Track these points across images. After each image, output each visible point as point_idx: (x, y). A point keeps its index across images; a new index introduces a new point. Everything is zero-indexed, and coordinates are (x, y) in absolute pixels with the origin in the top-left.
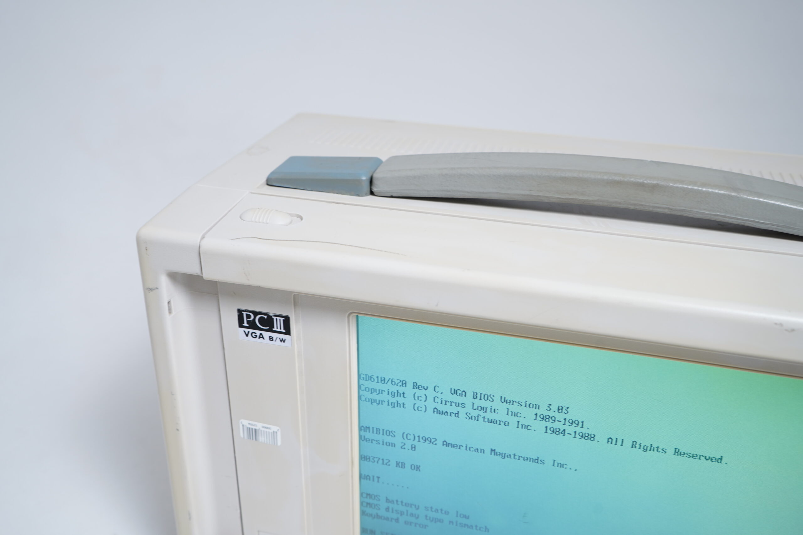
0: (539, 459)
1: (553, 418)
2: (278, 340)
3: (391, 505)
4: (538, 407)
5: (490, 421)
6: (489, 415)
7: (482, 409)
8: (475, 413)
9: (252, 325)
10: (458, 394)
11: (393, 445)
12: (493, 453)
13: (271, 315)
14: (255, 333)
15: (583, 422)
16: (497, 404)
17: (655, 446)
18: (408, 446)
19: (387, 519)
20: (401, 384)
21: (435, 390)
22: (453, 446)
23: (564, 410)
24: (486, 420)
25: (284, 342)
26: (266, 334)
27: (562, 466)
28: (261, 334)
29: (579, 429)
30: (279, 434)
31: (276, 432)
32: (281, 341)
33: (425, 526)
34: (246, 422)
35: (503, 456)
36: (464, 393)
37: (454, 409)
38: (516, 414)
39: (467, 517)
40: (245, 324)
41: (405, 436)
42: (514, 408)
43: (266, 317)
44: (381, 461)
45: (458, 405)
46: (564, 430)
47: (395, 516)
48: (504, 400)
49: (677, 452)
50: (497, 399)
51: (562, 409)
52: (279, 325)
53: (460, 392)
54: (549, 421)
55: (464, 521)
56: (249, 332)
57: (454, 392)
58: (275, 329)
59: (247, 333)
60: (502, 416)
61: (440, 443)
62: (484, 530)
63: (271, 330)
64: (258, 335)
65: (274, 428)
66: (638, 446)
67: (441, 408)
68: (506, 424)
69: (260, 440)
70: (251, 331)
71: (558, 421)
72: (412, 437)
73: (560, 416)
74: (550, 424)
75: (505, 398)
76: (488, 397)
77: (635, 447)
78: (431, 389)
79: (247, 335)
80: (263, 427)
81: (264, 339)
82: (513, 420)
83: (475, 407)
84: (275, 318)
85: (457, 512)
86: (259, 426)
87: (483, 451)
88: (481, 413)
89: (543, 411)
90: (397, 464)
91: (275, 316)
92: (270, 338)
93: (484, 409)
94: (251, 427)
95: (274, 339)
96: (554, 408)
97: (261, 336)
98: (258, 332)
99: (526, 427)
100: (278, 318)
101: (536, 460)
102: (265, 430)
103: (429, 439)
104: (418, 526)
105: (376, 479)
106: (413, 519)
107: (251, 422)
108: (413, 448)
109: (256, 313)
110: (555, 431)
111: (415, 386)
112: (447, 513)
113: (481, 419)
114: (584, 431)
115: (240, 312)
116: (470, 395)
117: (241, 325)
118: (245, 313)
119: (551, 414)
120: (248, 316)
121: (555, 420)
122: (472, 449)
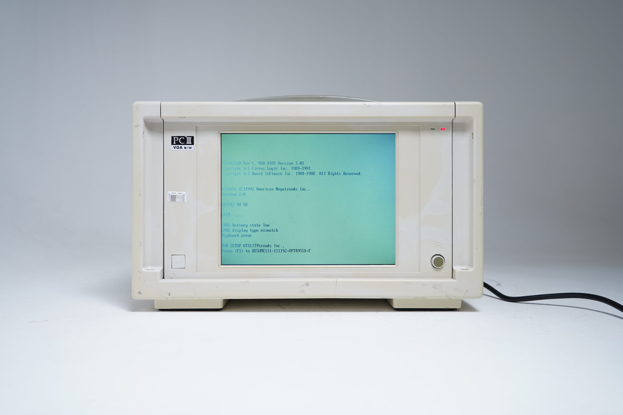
0: (295, 188)
1: (299, 168)
2: (188, 148)
3: (235, 228)
4: (292, 164)
5: (275, 174)
6: (274, 171)
7: (271, 169)
8: (268, 171)
9: (178, 143)
10: (262, 164)
11: (236, 195)
12: (277, 190)
13: (186, 137)
14: (178, 146)
15: (309, 167)
16: (277, 166)
17: (336, 172)
18: (242, 194)
19: (233, 236)
20: (239, 163)
21: (252, 169)
22: (261, 189)
23: (302, 163)
24: (273, 174)
25: (191, 148)
26: (183, 146)
27: (304, 189)
28: (181, 147)
29: (308, 171)
30: (186, 195)
31: (185, 195)
32: (189, 148)
33: (250, 236)
34: (170, 193)
35: (281, 190)
36: (264, 163)
37: (260, 171)
38: (284, 169)
39: (268, 226)
40: (175, 143)
41: (241, 189)
42: (283, 166)
43: (183, 138)
44: (230, 205)
45: (262, 169)
46: (303, 172)
47: (237, 233)
48: (280, 163)
49: (345, 174)
50: (277, 163)
51: (301, 163)
52: (189, 141)
53: (262, 163)
54: (297, 169)
55: (267, 228)
56: (176, 146)
57: (260, 163)
58: (187, 143)
59: (175, 147)
60: (279, 171)
61: (255, 189)
62: (276, 231)
63: (185, 144)
64: (180, 147)
65: (184, 193)
66: (330, 174)
67: (256, 172)
68: (281, 174)
69: (177, 201)
70: (177, 146)
71: (301, 169)
72: (243, 189)
73: (301, 166)
74: (298, 171)
75: (280, 162)
76: (273, 163)
77: (330, 175)
78: (251, 163)
79: (175, 148)
80: (179, 193)
81: (182, 148)
82: (283, 172)
83: (269, 169)
84: (187, 138)
85: (264, 224)
86: (177, 193)
87: (273, 189)
88: (271, 171)
89: (294, 165)
90: (238, 204)
91: (188, 137)
92: (185, 148)
93: (272, 169)
94: (173, 194)
95: (187, 148)
96: (299, 163)
97: (181, 148)
98: (180, 146)
99: (289, 174)
100: (189, 138)
101: (294, 189)
102: (180, 195)
103: (251, 188)
104: (247, 236)
105: (228, 215)
106: (244, 233)
107: (173, 192)
108: (244, 194)
109: (179, 137)
110: (300, 173)
111: (245, 163)
112: (260, 225)
113: (271, 174)
114: (310, 171)
115: (173, 137)
116: (266, 163)
117: (172, 144)
118: (175, 138)
119: (297, 166)
120: (176, 139)
121: (299, 169)
122: (268, 189)
